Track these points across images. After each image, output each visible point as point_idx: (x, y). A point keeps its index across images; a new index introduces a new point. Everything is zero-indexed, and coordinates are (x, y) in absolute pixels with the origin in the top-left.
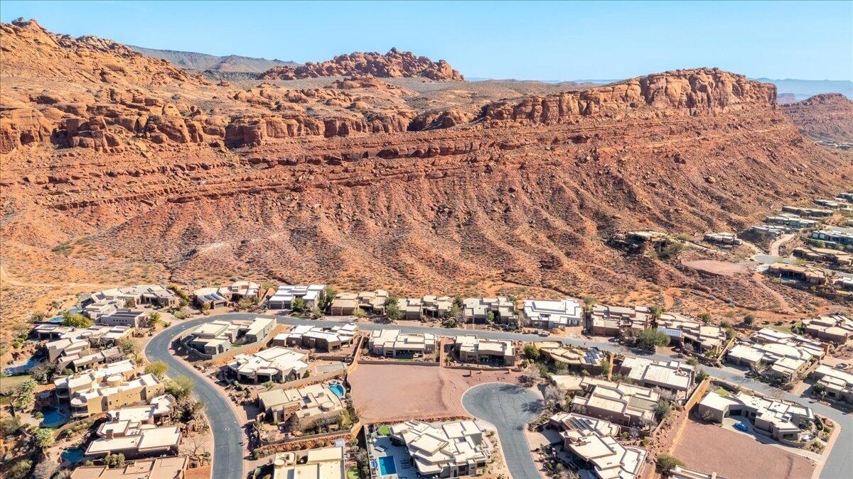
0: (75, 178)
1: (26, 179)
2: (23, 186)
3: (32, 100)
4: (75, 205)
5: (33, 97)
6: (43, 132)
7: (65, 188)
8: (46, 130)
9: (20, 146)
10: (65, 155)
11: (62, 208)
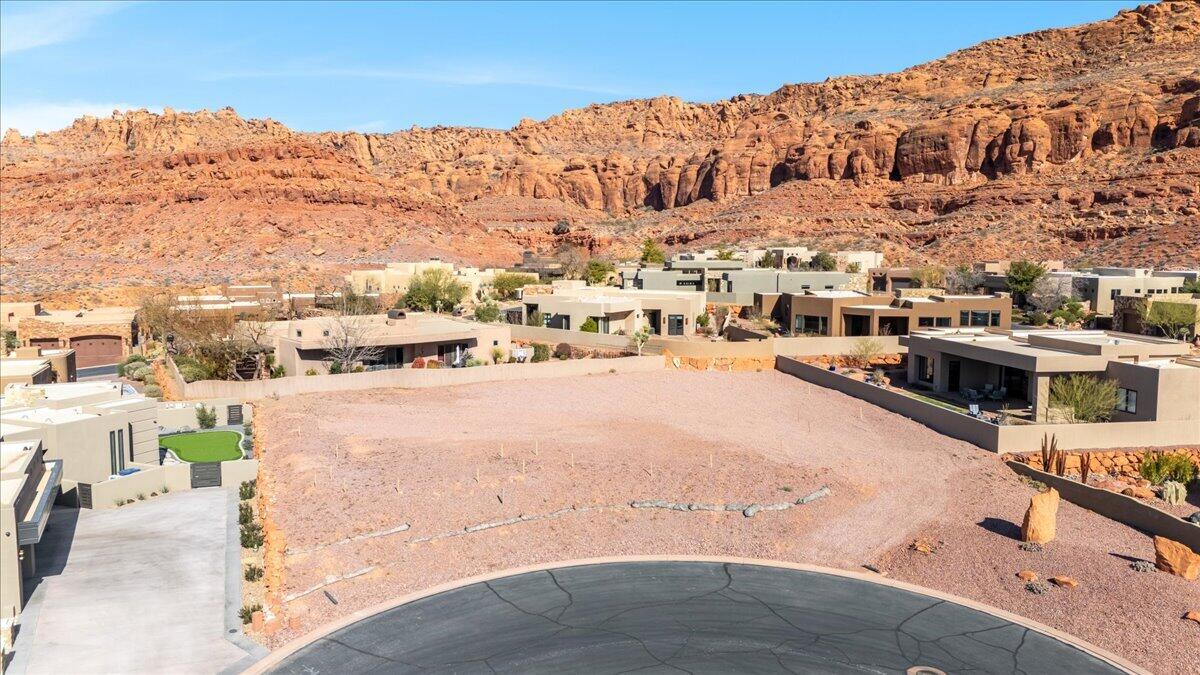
0: (1140, 195)
1: (1056, 197)
2: (1045, 206)
3: (1165, 89)
4: (1101, 233)
5: (1168, 84)
6: (1138, 129)
7: (1104, 211)
8: (1144, 125)
9: (1089, 152)
10: (1149, 161)
11: (1078, 237)
